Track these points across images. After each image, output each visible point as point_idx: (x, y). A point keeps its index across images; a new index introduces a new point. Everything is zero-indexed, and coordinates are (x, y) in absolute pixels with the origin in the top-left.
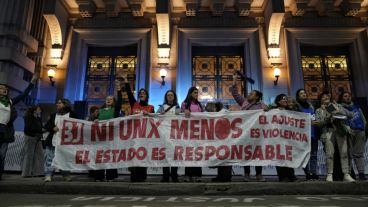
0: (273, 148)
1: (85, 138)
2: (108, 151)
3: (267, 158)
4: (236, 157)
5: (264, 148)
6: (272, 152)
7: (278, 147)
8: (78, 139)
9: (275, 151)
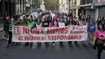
0: (76, 36)
1: (21, 33)
2: (28, 37)
3: (74, 39)
4: (66, 39)
5: (73, 36)
6: (75, 37)
7: (77, 36)
8: (19, 33)
9: (76, 37)
